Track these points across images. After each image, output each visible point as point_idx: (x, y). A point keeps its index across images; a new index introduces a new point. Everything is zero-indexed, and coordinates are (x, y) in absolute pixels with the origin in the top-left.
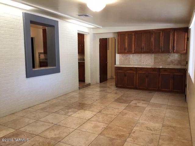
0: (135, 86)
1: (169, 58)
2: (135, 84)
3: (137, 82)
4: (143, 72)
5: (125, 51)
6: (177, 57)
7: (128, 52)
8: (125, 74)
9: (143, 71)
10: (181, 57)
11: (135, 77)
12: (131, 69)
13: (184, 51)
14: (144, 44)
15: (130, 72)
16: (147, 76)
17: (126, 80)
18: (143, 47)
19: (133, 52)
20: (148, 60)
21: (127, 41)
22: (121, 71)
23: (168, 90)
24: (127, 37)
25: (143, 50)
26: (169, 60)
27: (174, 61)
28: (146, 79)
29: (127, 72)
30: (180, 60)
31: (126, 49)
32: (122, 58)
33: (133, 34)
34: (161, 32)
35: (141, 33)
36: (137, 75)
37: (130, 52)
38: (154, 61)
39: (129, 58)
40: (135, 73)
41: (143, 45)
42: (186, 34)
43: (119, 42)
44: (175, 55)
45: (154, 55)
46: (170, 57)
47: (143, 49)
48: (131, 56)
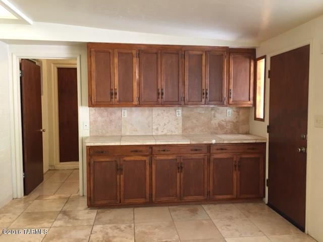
0: (148, 195)
1: (215, 117)
2: (148, 191)
3: (154, 185)
4: (171, 157)
5: (112, 98)
6: (230, 115)
7: (119, 101)
8: (117, 165)
9: (168, 155)
10: (239, 115)
11: (148, 173)
12: (136, 151)
13: (249, 103)
14: (164, 83)
15: (132, 158)
16: (180, 168)
17: (122, 184)
18: (162, 90)
19: (136, 102)
20: (168, 123)
21: (116, 71)
22: (108, 160)
23: (228, 197)
24: (116, 60)
25: (162, 98)
26: (215, 122)
27: (225, 125)
28: (178, 174)
29: (125, 161)
30: (237, 122)
31: (116, 94)
32: (100, 119)
33: (134, 52)
34: (204, 54)
35: (157, 53)
36: (154, 166)
37: (126, 102)
38: (183, 125)
39: (120, 118)
40: (147, 161)
41: (162, 84)
42: (252, 64)
43: (94, 74)
44: (228, 111)
45: (183, 110)
46: (217, 115)
47: (162, 94)
48: (125, 113)
